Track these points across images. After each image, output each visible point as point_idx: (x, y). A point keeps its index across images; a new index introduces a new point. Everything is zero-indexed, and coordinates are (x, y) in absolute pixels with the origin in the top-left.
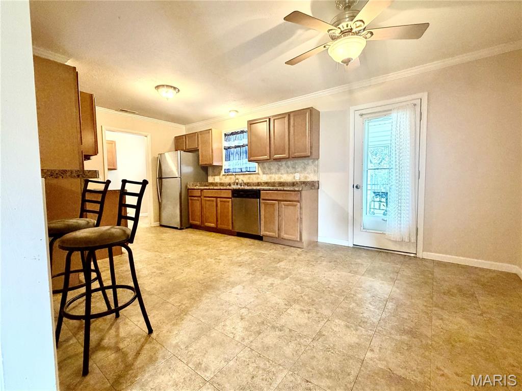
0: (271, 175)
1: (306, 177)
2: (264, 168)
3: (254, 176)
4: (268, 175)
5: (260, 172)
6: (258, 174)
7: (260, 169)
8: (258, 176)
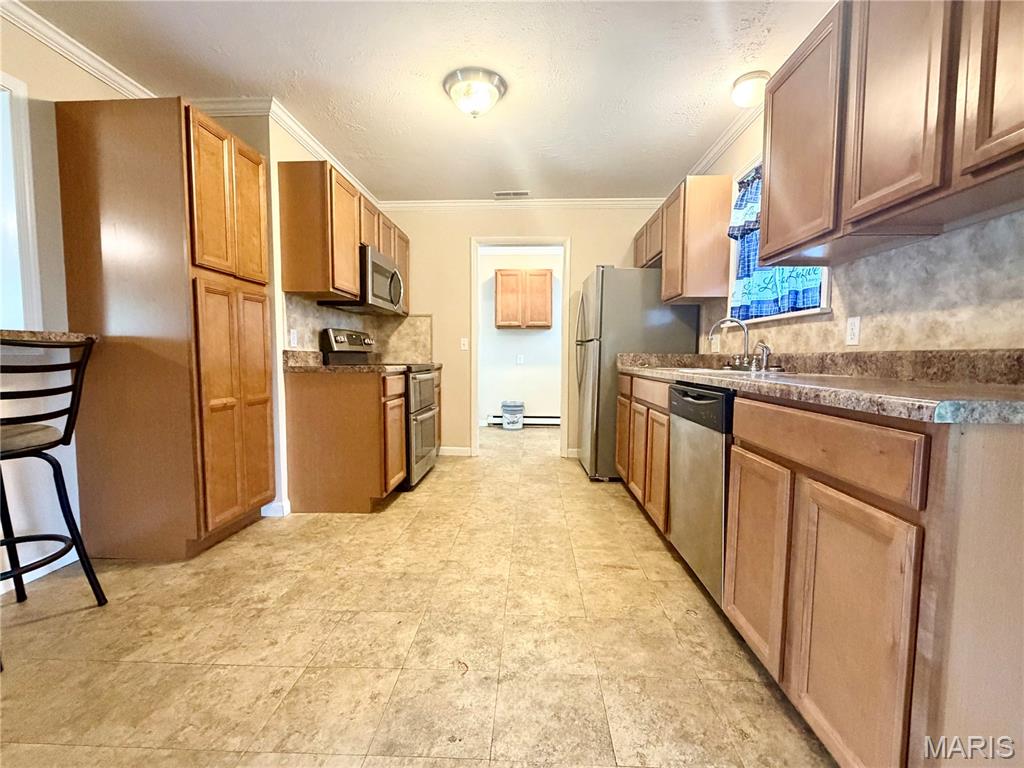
0: (882, 319)
2: (856, 286)
3: (815, 326)
4: (866, 320)
5: (838, 307)
6: (828, 315)
7: (836, 292)
8: (829, 325)
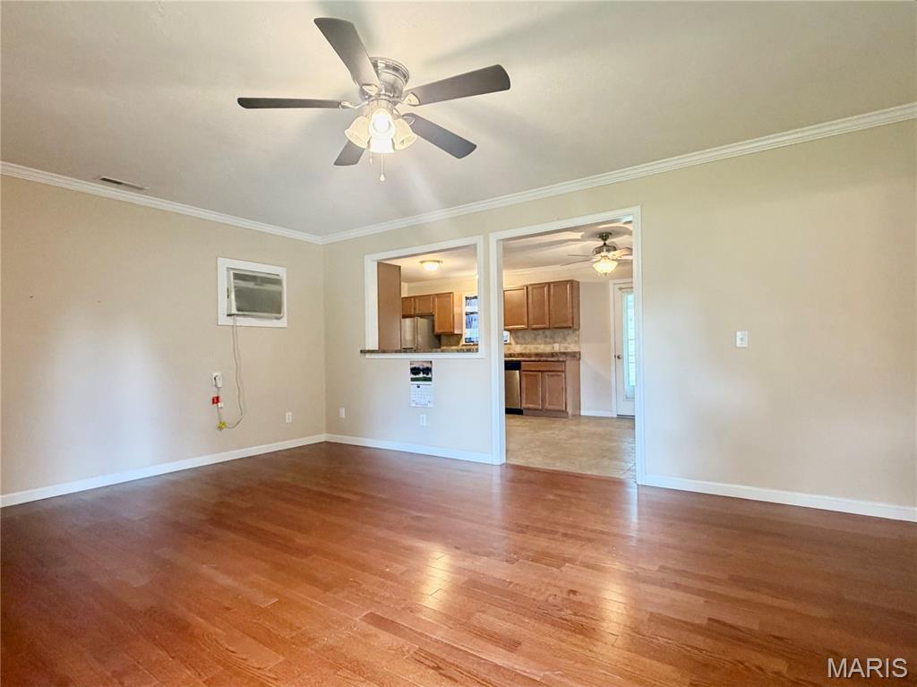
1: (566, 348)
2: (517, 337)
4: (522, 345)
